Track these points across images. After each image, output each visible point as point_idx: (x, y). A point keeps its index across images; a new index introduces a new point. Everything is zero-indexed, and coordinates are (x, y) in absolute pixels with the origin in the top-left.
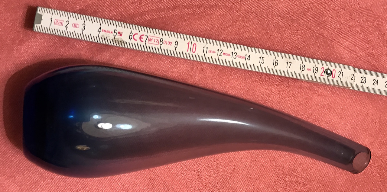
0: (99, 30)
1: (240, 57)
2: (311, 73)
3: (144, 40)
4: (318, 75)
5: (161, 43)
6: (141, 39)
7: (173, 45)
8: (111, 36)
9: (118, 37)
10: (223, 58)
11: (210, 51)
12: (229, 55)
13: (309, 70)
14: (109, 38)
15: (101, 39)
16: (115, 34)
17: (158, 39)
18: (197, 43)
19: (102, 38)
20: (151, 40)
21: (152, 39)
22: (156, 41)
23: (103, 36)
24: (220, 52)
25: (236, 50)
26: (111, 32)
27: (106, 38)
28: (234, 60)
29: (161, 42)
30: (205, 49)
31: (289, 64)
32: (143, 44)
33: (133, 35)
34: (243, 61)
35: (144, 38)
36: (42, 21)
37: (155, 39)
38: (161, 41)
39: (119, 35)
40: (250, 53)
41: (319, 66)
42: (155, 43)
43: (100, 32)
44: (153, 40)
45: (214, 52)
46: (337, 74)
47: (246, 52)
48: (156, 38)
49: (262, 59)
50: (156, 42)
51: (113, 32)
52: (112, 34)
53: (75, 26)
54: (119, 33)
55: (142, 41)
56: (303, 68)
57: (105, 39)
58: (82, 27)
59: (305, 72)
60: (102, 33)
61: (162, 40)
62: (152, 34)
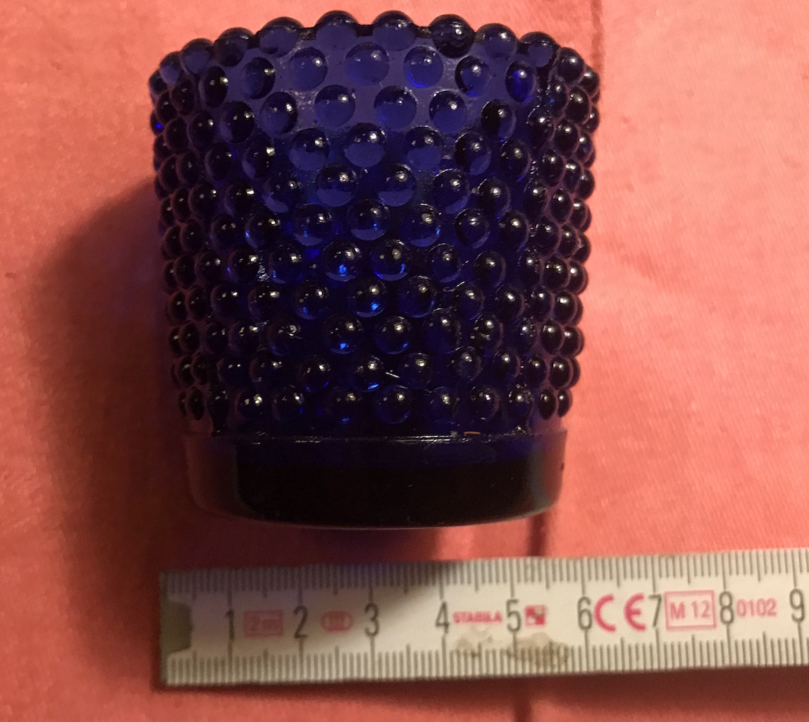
0: (442, 621)
3: (646, 618)
5: (727, 616)
6: (637, 619)
7: (785, 611)
8: (500, 636)
9: (528, 632)
14: (491, 648)
15: (455, 657)
16: (514, 622)
17: (708, 598)
19: (462, 651)
20: (679, 612)
21: (682, 606)
22: (702, 609)
23: (462, 642)
26: (493, 616)
27: (476, 651)
29: (727, 608)
32: (648, 637)
33: (592, 608)
35: (647, 610)
37: (695, 604)
38: (723, 608)
39: (532, 620)
42: (701, 621)
43: (446, 625)
44: (689, 610)
48: (699, 599)
50: (705, 615)
51: (504, 614)
52: (497, 623)
54: (530, 612)
55: (641, 628)
57: (473, 655)
58: (365, 621)
60: (458, 632)
61: (726, 601)
62: (679, 584)
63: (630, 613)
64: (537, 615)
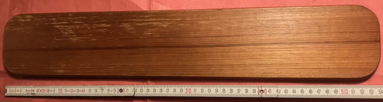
1: (81, 91)
2: (113, 93)
3: (42, 91)
4: (116, 93)
7: (53, 91)
8: (31, 92)
9: (33, 92)
10: (73, 93)
11: (68, 91)
12: (76, 91)
13: (112, 91)
14: (29, 93)
15: (27, 94)
17: (47, 90)
18: (62, 88)
20: (45, 91)
24: (72, 91)
25: (79, 88)
28: (78, 93)
29: (49, 91)
30: (66, 90)
31: (102, 90)
32: (42, 93)
33: (38, 90)
34: (82, 93)
35: (42, 90)
36: (7, 92)
40: (85, 88)
41: (116, 88)
45: (69, 91)
46: (126, 91)
47: (83, 88)
49: (90, 90)
50: (47, 92)
51: (31, 90)
53: (18, 91)
56: (109, 90)
58: (20, 91)
59: (110, 93)
60: (27, 92)
62: (45, 88)
63: (41, 91)
64: (33, 91)
